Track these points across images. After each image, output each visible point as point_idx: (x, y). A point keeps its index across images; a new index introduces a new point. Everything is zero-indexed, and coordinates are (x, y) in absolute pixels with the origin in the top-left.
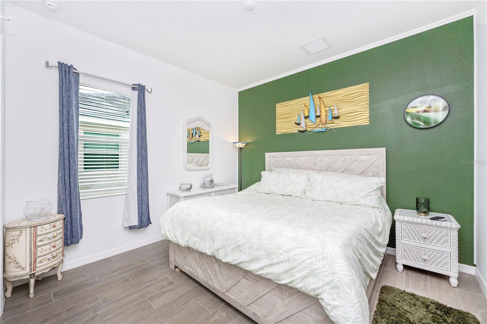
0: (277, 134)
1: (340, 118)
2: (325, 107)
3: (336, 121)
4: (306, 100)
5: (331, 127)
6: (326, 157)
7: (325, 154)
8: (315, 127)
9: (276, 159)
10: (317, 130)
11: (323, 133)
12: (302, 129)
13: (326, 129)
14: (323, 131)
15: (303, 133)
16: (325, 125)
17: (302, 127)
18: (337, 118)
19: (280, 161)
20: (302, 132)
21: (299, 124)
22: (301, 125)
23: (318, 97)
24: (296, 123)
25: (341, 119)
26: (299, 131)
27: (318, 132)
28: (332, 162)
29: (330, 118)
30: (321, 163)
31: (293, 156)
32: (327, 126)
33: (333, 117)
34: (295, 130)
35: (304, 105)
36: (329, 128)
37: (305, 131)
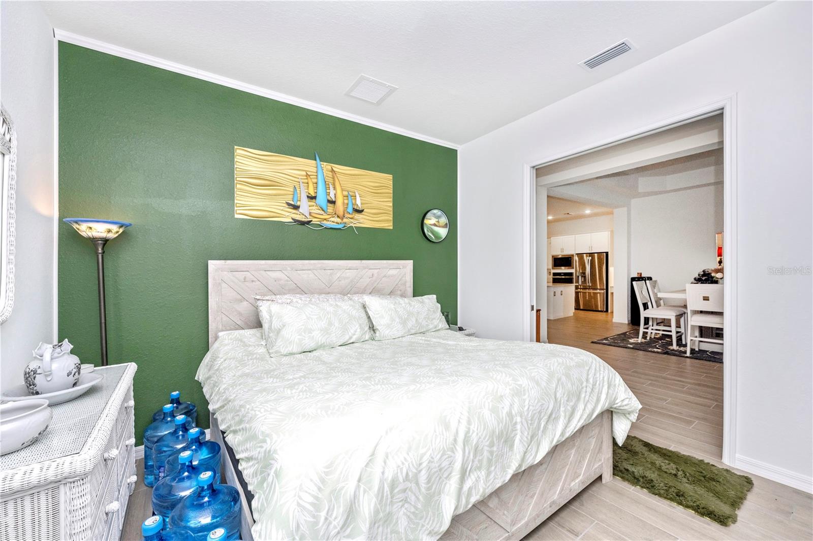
0: (237, 216)
1: (363, 213)
2: (342, 190)
3: (357, 216)
4: (309, 165)
5: (352, 225)
6: (348, 271)
7: (347, 267)
8: (325, 219)
9: (241, 275)
10: (330, 224)
11: (339, 231)
12: (303, 219)
13: (345, 226)
14: (340, 229)
15: (303, 226)
16: (342, 219)
17: (303, 215)
18: (360, 211)
19: (255, 279)
20: (303, 223)
21: (296, 207)
22: (301, 210)
23: (329, 168)
24: (289, 204)
25: (364, 215)
26: (295, 221)
27: (331, 228)
28: (357, 278)
29: (350, 210)
30: (340, 281)
31: (289, 269)
32: (345, 220)
33: (354, 208)
34: (288, 216)
35: (304, 173)
36: (349, 225)
37: (309, 222)
